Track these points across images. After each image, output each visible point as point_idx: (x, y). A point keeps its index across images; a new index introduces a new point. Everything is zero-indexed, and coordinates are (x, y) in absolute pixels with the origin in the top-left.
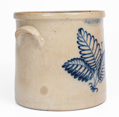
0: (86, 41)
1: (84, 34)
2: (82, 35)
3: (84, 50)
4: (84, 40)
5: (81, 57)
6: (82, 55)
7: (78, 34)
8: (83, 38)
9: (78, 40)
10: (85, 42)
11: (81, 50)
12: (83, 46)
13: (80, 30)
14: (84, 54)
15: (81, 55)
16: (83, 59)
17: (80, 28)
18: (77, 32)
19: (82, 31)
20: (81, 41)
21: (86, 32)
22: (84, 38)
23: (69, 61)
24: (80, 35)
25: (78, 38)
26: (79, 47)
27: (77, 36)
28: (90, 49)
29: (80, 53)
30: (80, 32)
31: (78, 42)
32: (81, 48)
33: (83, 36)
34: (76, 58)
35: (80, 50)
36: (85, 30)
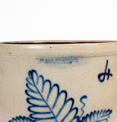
0: (40, 91)
1: (38, 79)
2: (33, 82)
3: (35, 106)
4: (37, 89)
5: (31, 115)
6: (32, 113)
7: (27, 79)
8: (35, 86)
9: (27, 88)
10: (39, 93)
11: (31, 105)
12: (33, 98)
13: (31, 73)
14: (36, 113)
15: (30, 113)
16: (33, 120)
17: (31, 69)
18: (27, 76)
19: (34, 74)
20: (32, 91)
21: (42, 76)
22: (37, 86)
23: (13, 119)
24: (31, 81)
25: (27, 85)
26: (28, 100)
27: (26, 82)
28: (47, 106)
29: (29, 109)
30: (31, 76)
31: (26, 91)
32: (32, 101)
33: (35, 83)
34: (22, 116)
35: (29, 105)
36: (39, 74)
